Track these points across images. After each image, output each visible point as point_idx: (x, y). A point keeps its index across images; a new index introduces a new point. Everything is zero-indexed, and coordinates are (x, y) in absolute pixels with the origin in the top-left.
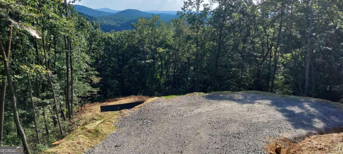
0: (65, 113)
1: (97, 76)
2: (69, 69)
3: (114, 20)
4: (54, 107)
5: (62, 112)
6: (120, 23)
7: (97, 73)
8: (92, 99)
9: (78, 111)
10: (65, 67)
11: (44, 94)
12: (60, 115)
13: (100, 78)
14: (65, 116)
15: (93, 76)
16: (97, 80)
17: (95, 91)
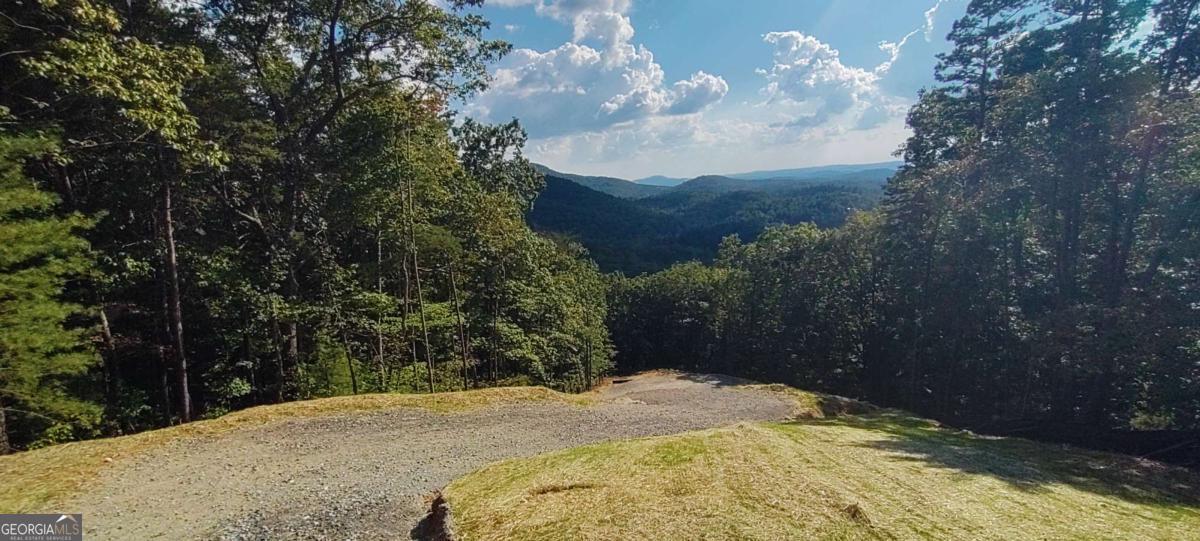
1: (614, 349)
2: (588, 348)
7: (614, 346)
8: (611, 373)
10: (585, 346)
13: (616, 352)
15: (610, 350)
16: (613, 353)
17: (612, 365)
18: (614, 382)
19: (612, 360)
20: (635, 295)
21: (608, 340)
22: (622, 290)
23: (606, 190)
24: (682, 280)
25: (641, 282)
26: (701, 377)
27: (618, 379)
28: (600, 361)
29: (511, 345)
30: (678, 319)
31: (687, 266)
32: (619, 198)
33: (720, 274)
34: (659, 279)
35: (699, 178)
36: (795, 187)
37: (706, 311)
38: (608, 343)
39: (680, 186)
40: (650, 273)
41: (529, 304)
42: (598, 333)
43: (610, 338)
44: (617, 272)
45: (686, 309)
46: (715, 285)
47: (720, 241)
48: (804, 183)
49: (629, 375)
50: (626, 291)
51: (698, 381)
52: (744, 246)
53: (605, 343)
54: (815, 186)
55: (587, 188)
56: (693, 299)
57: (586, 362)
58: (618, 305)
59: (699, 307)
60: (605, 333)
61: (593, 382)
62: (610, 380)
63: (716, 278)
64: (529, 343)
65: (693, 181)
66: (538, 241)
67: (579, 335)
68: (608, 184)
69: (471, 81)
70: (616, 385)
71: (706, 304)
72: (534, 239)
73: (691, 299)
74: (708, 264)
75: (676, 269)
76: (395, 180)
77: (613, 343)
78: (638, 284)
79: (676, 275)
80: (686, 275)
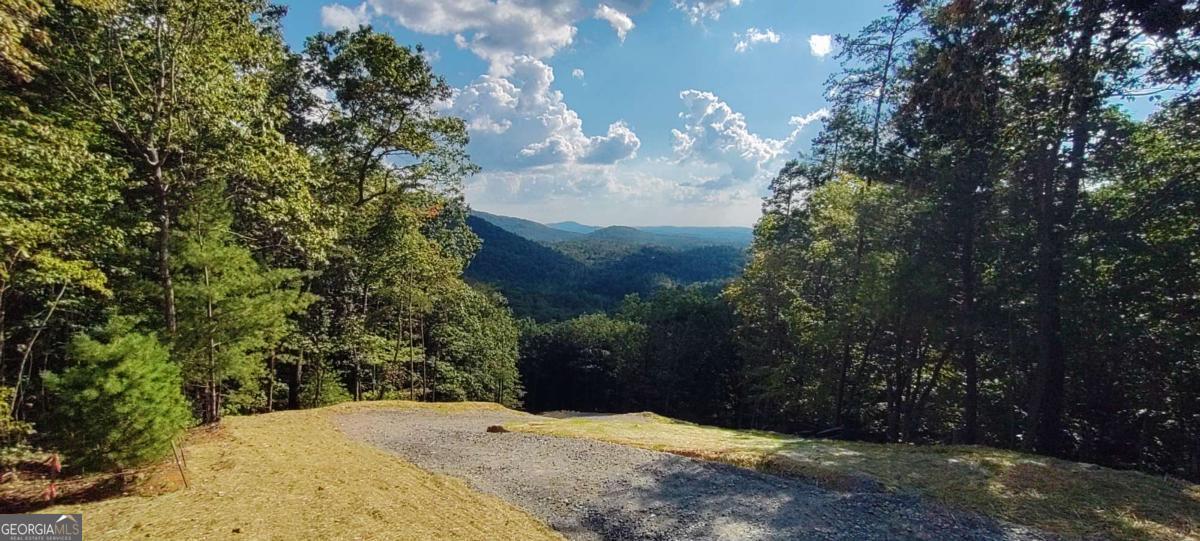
16: (522, 394)
19: (520, 399)
20: (544, 341)
21: (518, 381)
22: (533, 335)
23: (519, 232)
25: (549, 329)
28: (509, 400)
29: (443, 379)
30: (582, 365)
31: (594, 317)
32: (531, 241)
33: (621, 327)
34: (567, 327)
35: (610, 228)
36: (699, 245)
37: (607, 359)
38: (518, 384)
39: (591, 235)
40: (559, 320)
41: (460, 346)
42: (511, 374)
43: (520, 379)
44: (529, 318)
45: (590, 356)
46: (616, 336)
47: (623, 298)
48: (707, 242)
50: (536, 337)
52: (642, 304)
53: (515, 383)
54: (717, 245)
56: (597, 347)
57: (497, 400)
58: (528, 349)
59: (601, 356)
60: (516, 374)
63: (618, 330)
64: (460, 379)
65: (606, 230)
66: (472, 294)
68: (521, 226)
69: (449, 188)
71: (608, 353)
72: (469, 292)
73: (595, 347)
74: (611, 316)
75: (583, 319)
76: (405, 262)
77: (522, 385)
78: (547, 330)
79: (582, 324)
80: (592, 325)
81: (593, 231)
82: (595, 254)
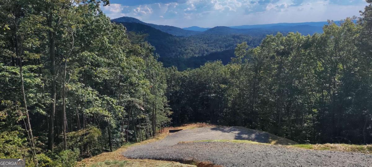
0: (152, 133)
1: (171, 111)
2: (154, 109)
3: (202, 40)
4: (147, 130)
5: (150, 132)
6: (208, 42)
7: (170, 109)
8: (168, 125)
9: (159, 132)
10: (152, 108)
11: (143, 124)
12: (149, 134)
13: (172, 112)
14: (152, 135)
15: (168, 111)
16: (170, 113)
17: (169, 120)
18: (171, 131)
19: (169, 117)
20: (183, 81)
21: (167, 105)
22: (176, 77)
24: (211, 72)
26: (227, 129)
27: (173, 129)
28: (162, 118)
30: (208, 94)
31: (214, 64)
33: (235, 67)
34: (197, 72)
37: (224, 90)
38: (167, 107)
40: (192, 68)
42: (161, 100)
43: (168, 104)
44: (173, 66)
45: (213, 88)
46: (232, 73)
49: (179, 126)
50: (178, 78)
51: (225, 132)
53: (165, 106)
55: (159, 31)
56: (217, 83)
57: (153, 118)
58: (173, 86)
59: (220, 88)
60: (165, 100)
61: (157, 130)
62: (167, 129)
65: (213, 29)
67: (147, 101)
70: (171, 134)
71: (224, 86)
73: (215, 83)
75: (208, 65)
77: (170, 107)
78: (185, 74)
79: (207, 69)
80: (213, 69)
81: (206, 30)
82: (208, 41)
